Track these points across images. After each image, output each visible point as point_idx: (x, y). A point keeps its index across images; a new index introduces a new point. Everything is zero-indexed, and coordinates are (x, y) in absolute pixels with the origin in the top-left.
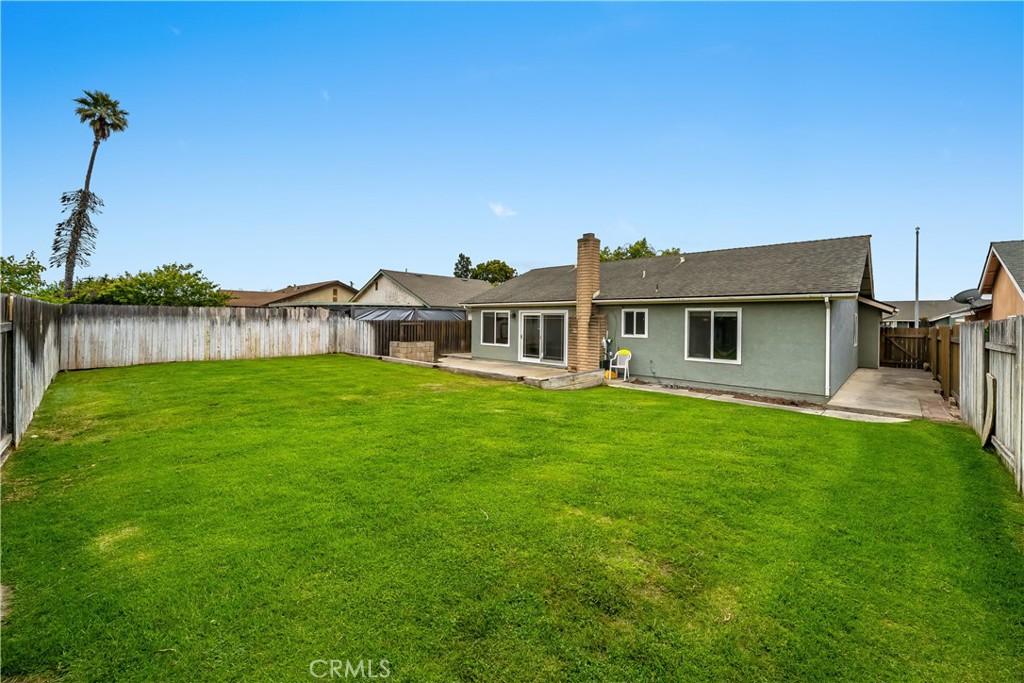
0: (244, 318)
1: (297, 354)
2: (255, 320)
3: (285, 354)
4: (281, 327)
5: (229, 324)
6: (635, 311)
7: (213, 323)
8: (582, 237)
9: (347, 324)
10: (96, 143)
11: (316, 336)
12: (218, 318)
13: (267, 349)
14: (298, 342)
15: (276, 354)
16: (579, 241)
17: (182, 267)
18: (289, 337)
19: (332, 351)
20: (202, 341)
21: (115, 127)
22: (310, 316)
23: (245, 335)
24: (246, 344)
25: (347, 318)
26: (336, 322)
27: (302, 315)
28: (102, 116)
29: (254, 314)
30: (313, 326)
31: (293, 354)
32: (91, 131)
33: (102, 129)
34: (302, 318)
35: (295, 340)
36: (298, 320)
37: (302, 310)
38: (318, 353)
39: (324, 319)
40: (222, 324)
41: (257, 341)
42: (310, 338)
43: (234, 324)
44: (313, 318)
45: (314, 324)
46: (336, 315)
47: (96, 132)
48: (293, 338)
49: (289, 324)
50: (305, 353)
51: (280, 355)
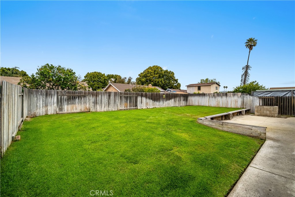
0: (216, 96)
1: (230, 107)
2: (219, 96)
3: (226, 107)
4: (225, 99)
5: (213, 97)
7: (210, 97)
9: (248, 98)
10: (250, 52)
11: (236, 102)
12: (211, 96)
13: (222, 105)
14: (230, 104)
15: (224, 106)
17: (254, 82)
18: (228, 102)
19: (242, 107)
20: (208, 102)
21: (254, 45)
22: (234, 95)
23: (216, 101)
24: (216, 103)
25: (248, 96)
26: (243, 97)
27: (231, 95)
28: (251, 44)
29: (218, 95)
30: (235, 99)
31: (229, 107)
32: (249, 49)
33: (251, 47)
34: (231, 96)
35: (229, 103)
36: (230, 96)
37: (232, 93)
38: (237, 107)
39: (239, 96)
40: (211, 97)
41: (219, 102)
42: (234, 102)
43: (214, 98)
44: (235, 96)
45: (236, 98)
46: (244, 94)
47: (250, 49)
48: (229, 102)
49: (227, 98)
50: (233, 107)
51: (225, 107)
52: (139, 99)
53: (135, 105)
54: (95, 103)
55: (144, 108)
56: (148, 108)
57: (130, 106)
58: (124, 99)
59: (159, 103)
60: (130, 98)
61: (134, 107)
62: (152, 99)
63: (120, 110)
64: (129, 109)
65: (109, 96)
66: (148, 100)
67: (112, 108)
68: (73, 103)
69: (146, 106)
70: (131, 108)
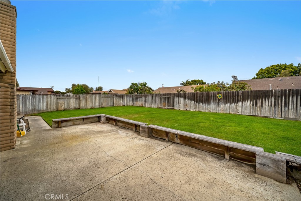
52: (176, 99)
53: (172, 105)
54: (145, 101)
55: (183, 109)
56: (188, 110)
57: (168, 106)
58: (162, 100)
59: (208, 105)
60: (168, 98)
61: (171, 107)
62: (194, 100)
63: (159, 108)
64: (167, 108)
65: (153, 97)
66: (187, 101)
67: (154, 106)
68: (137, 101)
69: (185, 108)
70: (168, 108)
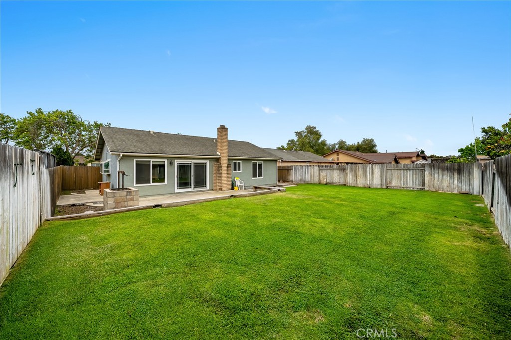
6: (237, 162)
8: (219, 127)
16: (218, 129)
